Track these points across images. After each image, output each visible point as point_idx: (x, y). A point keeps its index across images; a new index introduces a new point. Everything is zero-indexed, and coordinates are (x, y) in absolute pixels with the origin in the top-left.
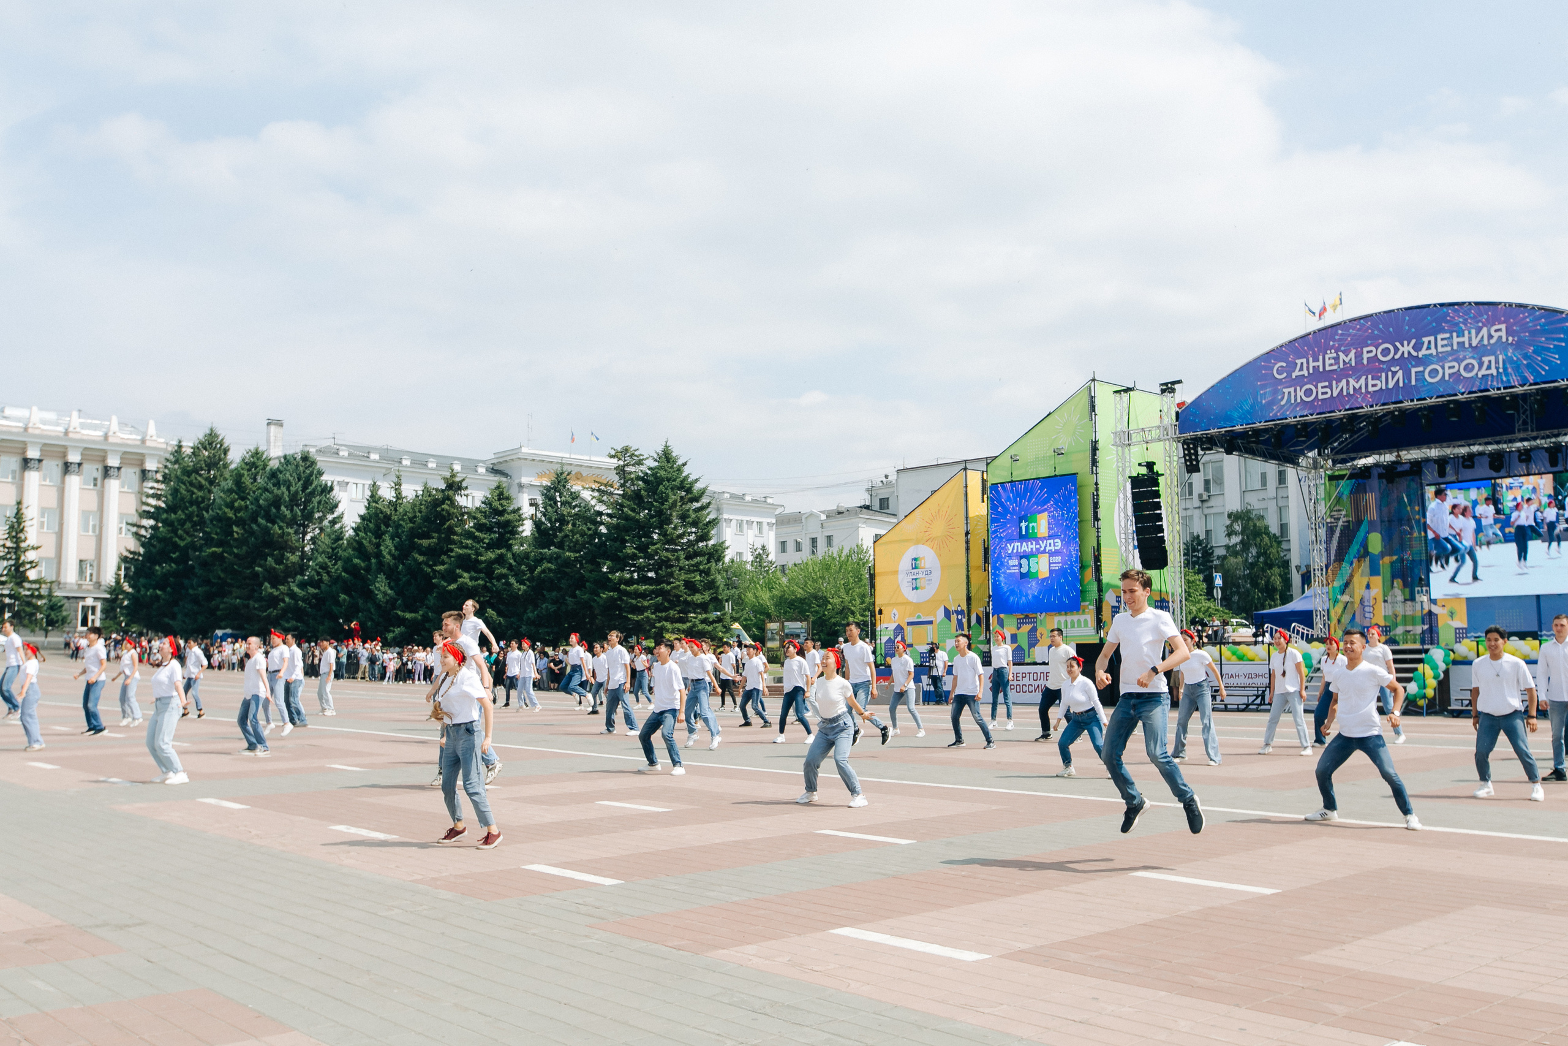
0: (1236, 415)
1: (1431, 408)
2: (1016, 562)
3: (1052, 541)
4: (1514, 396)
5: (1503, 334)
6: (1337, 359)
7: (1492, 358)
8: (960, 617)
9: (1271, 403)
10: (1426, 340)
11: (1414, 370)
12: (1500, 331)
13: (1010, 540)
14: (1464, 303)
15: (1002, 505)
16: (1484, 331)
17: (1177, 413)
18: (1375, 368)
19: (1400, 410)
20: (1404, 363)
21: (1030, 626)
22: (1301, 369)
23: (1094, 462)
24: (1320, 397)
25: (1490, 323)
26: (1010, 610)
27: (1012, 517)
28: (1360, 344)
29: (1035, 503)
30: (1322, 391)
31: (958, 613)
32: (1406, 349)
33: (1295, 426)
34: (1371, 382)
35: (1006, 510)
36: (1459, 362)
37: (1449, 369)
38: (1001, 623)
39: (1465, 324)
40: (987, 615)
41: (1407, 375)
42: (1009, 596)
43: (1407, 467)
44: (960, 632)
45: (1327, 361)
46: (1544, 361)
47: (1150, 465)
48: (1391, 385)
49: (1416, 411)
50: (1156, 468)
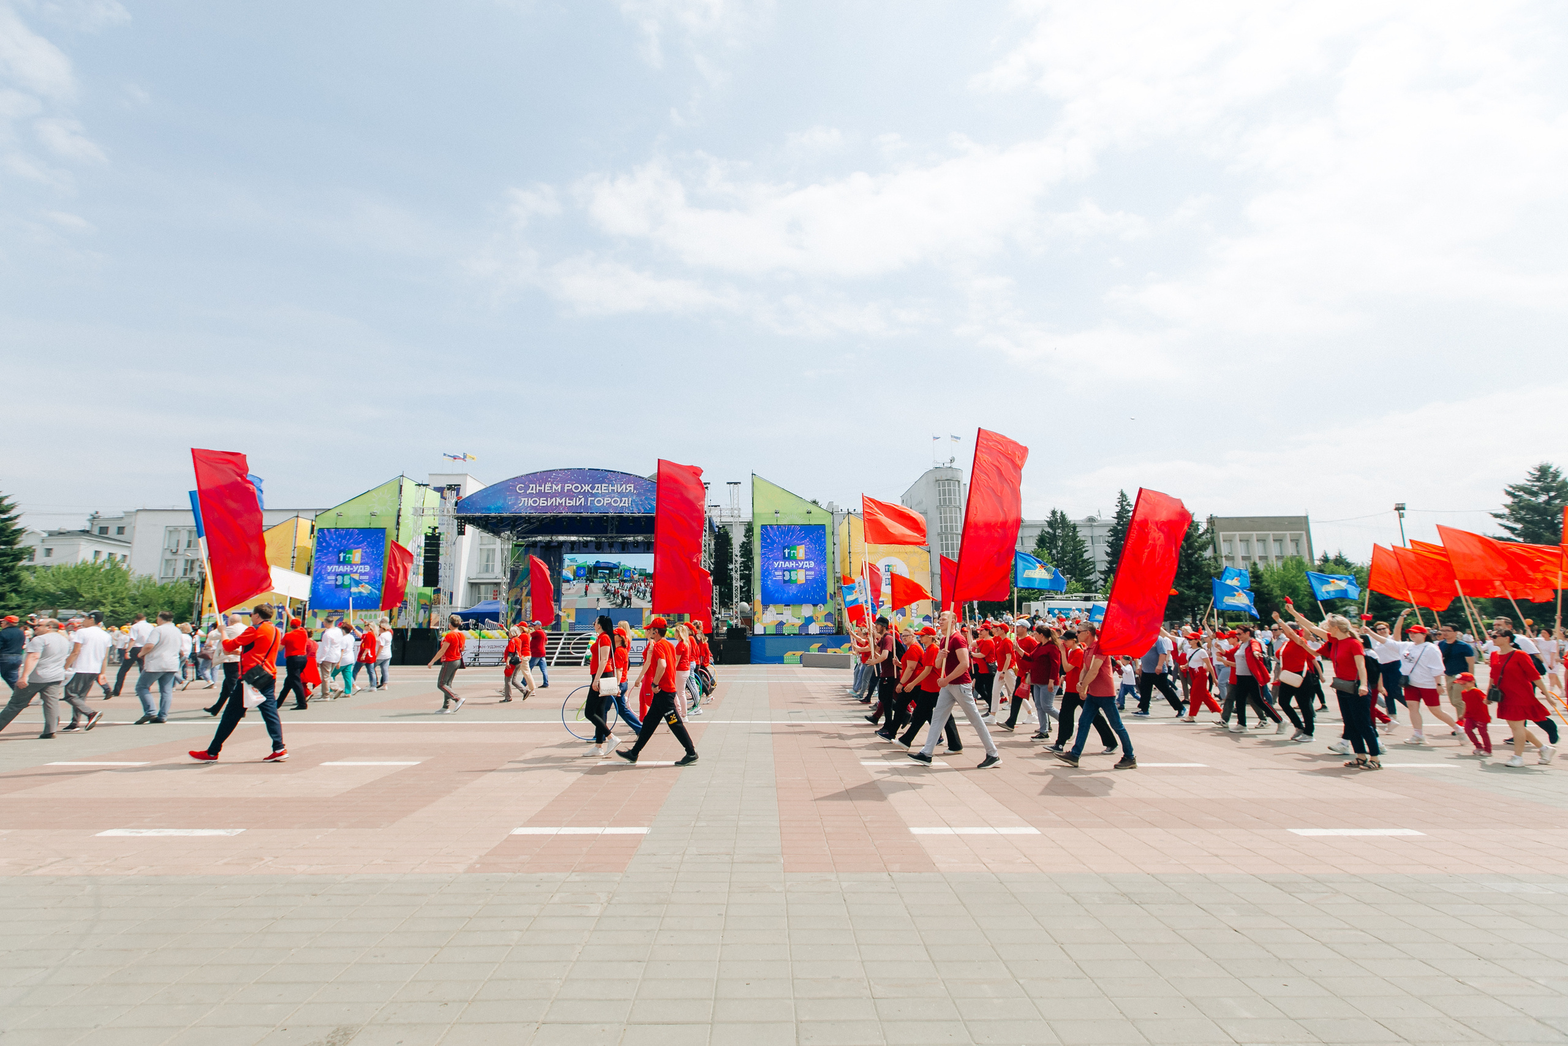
0: (493, 507)
1: (596, 518)
2: (334, 578)
3: (363, 566)
4: (633, 517)
5: (632, 488)
6: (551, 487)
7: (627, 499)
8: (280, 610)
9: (515, 504)
10: (597, 485)
11: (590, 499)
12: (631, 487)
13: (330, 564)
14: (615, 472)
15: (326, 541)
16: (624, 485)
17: (456, 504)
18: (570, 495)
19: (581, 517)
20: (586, 494)
21: (339, 617)
22: (532, 490)
23: (398, 523)
24: (541, 505)
25: (627, 482)
26: (323, 607)
27: (333, 549)
28: (564, 482)
29: (352, 543)
30: (542, 502)
31: (279, 607)
32: (587, 488)
33: (525, 518)
34: (568, 501)
35: (329, 545)
36: (612, 498)
37: (607, 500)
38: (315, 615)
39: (615, 480)
40: (305, 611)
41: (586, 500)
42: (324, 599)
43: (556, 544)
44: (279, 620)
45: (547, 488)
46: (649, 504)
47: (435, 529)
48: (578, 504)
49: (587, 518)
50: (437, 531)
